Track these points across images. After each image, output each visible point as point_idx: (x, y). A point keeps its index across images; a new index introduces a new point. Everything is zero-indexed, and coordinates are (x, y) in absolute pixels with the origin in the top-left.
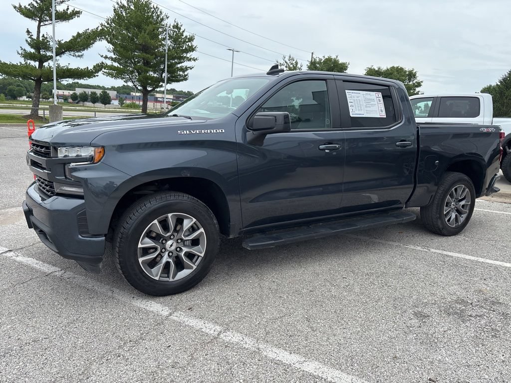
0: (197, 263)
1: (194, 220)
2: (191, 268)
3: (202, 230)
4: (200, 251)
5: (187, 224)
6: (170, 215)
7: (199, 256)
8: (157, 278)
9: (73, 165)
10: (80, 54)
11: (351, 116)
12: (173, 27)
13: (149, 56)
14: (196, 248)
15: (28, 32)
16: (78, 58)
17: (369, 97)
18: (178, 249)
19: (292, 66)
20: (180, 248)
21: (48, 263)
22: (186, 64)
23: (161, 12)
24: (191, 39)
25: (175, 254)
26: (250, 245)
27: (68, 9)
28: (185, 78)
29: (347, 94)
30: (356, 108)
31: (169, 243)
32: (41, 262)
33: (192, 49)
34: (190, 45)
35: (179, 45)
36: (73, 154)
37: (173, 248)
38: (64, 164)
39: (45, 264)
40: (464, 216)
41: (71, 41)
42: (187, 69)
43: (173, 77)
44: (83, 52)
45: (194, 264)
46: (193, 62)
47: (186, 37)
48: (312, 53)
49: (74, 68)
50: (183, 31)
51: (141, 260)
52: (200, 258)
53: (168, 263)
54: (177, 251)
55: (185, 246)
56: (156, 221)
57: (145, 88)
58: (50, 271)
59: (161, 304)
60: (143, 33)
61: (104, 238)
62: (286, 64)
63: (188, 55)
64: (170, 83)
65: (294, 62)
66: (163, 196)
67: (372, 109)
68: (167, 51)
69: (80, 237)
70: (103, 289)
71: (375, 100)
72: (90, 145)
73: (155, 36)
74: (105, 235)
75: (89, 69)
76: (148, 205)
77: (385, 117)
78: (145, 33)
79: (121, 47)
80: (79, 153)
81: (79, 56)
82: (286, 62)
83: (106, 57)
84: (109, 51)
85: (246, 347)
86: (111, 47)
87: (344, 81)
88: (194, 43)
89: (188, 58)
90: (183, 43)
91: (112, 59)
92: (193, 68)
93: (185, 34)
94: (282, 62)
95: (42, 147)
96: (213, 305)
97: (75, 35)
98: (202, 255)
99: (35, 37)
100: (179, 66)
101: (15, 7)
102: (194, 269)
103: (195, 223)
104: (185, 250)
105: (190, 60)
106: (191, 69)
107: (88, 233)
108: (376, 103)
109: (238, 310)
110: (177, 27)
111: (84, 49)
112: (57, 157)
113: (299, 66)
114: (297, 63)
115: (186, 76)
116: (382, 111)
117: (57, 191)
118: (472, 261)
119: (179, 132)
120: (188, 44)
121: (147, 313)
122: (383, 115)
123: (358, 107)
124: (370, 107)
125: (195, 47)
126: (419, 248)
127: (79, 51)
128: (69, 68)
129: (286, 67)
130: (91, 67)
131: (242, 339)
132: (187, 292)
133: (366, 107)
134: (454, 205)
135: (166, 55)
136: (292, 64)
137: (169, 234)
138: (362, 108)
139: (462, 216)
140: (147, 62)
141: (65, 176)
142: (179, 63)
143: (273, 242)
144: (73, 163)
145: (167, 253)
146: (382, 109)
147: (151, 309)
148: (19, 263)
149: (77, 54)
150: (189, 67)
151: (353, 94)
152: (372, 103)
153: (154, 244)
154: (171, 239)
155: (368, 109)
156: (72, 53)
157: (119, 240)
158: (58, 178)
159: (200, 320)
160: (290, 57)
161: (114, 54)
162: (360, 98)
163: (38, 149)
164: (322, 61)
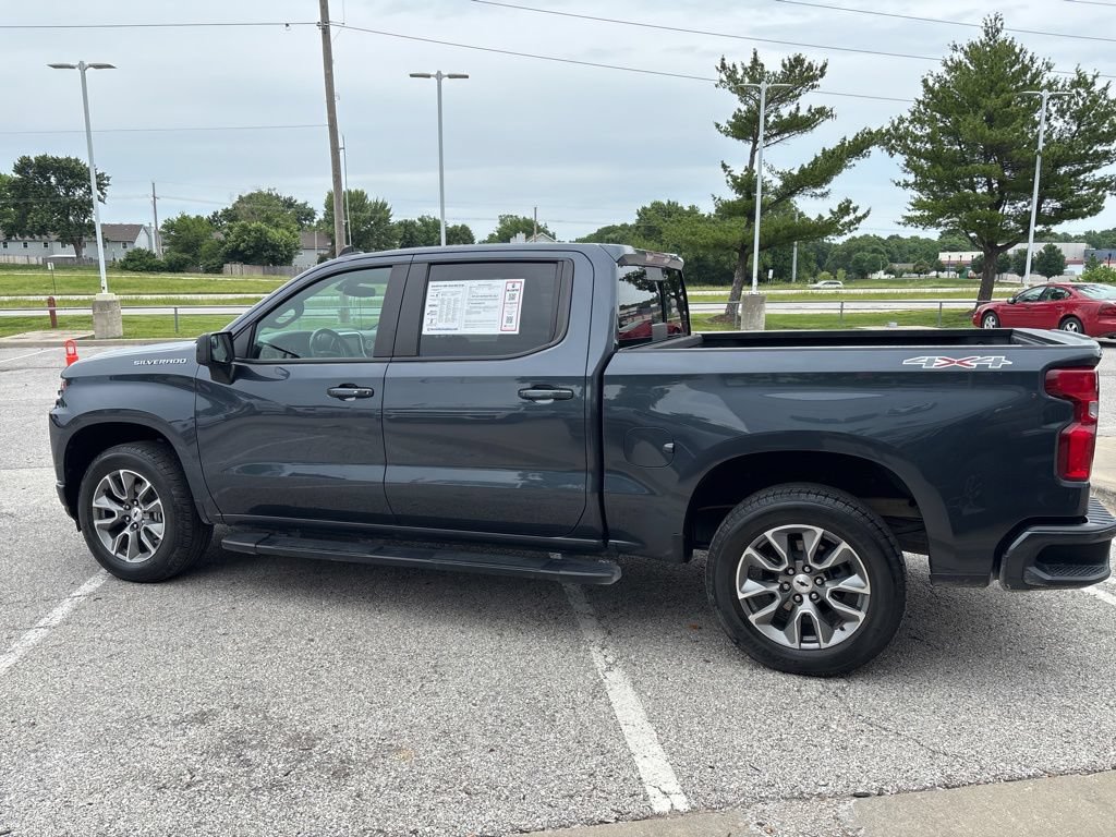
0: (157, 547)
3: (159, 501)
4: (160, 531)
6: (121, 472)
8: (112, 553)
10: (823, 191)
11: (425, 332)
12: (1072, 84)
15: (724, 166)
16: (820, 199)
17: (485, 291)
23: (1031, 59)
27: (798, 109)
28: (1092, 209)
29: (430, 289)
30: (441, 316)
31: (133, 510)
37: (138, 518)
45: (154, 547)
51: (96, 523)
52: (160, 541)
53: (126, 537)
54: (141, 523)
56: (108, 477)
67: (483, 316)
71: (501, 297)
77: (516, 332)
81: (823, 195)
87: (431, 264)
93: (1109, 95)
98: (161, 537)
99: (739, 171)
101: (718, 126)
104: (145, 524)
108: (500, 303)
110: (1081, 82)
116: (510, 320)
122: (513, 328)
124: (479, 313)
127: (817, 185)
133: (468, 313)
134: (802, 584)
138: (457, 316)
139: (845, 626)
145: (130, 523)
146: (514, 315)
149: (818, 191)
151: (444, 289)
152: (488, 303)
154: (134, 505)
155: (473, 317)
156: (809, 192)
162: (459, 296)
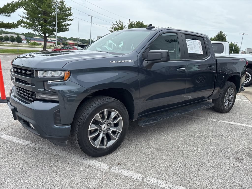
0: (118, 137)
1: (117, 112)
2: (114, 139)
3: (121, 118)
4: (119, 130)
5: (113, 114)
6: (105, 110)
7: (118, 132)
8: (98, 147)
9: (49, 82)
10: (9, 15)
11: (189, 53)
12: (60, 2)
13: (47, 17)
14: (117, 127)
17: (195, 43)
18: (108, 129)
19: (120, 25)
20: (108, 128)
21: (22, 139)
22: (67, 22)
24: (70, 9)
25: (106, 132)
26: (143, 124)
28: (67, 30)
29: (186, 41)
31: (103, 126)
32: (18, 138)
33: (70, 15)
34: (69, 12)
35: (63, 12)
36: (49, 75)
37: (106, 128)
38: (44, 82)
39: (21, 140)
40: (232, 103)
41: (4, 8)
42: (67, 25)
43: (61, 29)
44: (11, 14)
45: (116, 137)
46: (71, 21)
47: (67, 8)
48: (129, 19)
49: (6, 23)
50: (65, 5)
51: (90, 137)
52: (119, 134)
53: (103, 138)
54: (107, 130)
55: (111, 127)
56: (98, 114)
57: (45, 34)
58: (26, 144)
59: (101, 162)
60: (44, 5)
61: (70, 126)
62: (117, 24)
63: (68, 18)
64: (59, 32)
65: (121, 23)
66: (102, 99)
68: (57, 15)
69: (55, 126)
70: (63, 154)
71: (198, 44)
72: (62, 70)
73: (50, 6)
74: (71, 124)
75: (15, 23)
76: (94, 105)
77: (203, 53)
78: (45, 5)
79: (32, 12)
80: (53, 75)
81: (8, 16)
82: (117, 23)
83: (23, 17)
84: (24, 14)
85: (162, 187)
86: (26, 12)
88: (72, 11)
89: (68, 19)
90: (65, 11)
91: (26, 18)
92: (71, 25)
93: (66, 6)
94: (115, 23)
95: (21, 69)
96: (131, 161)
97: (6, 4)
98: (121, 132)
100: (63, 23)
102: (116, 140)
103: (117, 114)
104: (112, 129)
105: (69, 20)
106: (70, 25)
107: (61, 123)
108: (198, 46)
109: (146, 163)
110: (62, 2)
111: (11, 13)
112: (38, 77)
113: (124, 25)
114: (123, 24)
115: (67, 28)
117: (38, 97)
118: (243, 126)
119: (110, 62)
120: (68, 12)
121: (96, 168)
123: (191, 48)
124: (196, 48)
125: (72, 14)
126: (215, 120)
127: (8, 13)
128: (3, 22)
129: (117, 26)
130: (16, 22)
131: (157, 182)
132: (113, 153)
133: (195, 48)
134: (227, 98)
135: (57, 17)
136: (120, 24)
137: (104, 121)
138: (193, 49)
139: (230, 103)
140: (46, 20)
141: (44, 89)
142: (64, 22)
143: (154, 122)
144: (50, 81)
145: (102, 132)
146: (201, 49)
147: (97, 166)
148: (4, 139)
150: (68, 24)
151: (189, 41)
152: (197, 46)
153: (97, 128)
154: (104, 123)
155: (196, 49)
156: (4, 14)
157: (78, 126)
158: (39, 90)
159: (128, 171)
160: (119, 21)
161: (28, 16)
162: (192, 43)
163: (18, 70)
164: (135, 24)
